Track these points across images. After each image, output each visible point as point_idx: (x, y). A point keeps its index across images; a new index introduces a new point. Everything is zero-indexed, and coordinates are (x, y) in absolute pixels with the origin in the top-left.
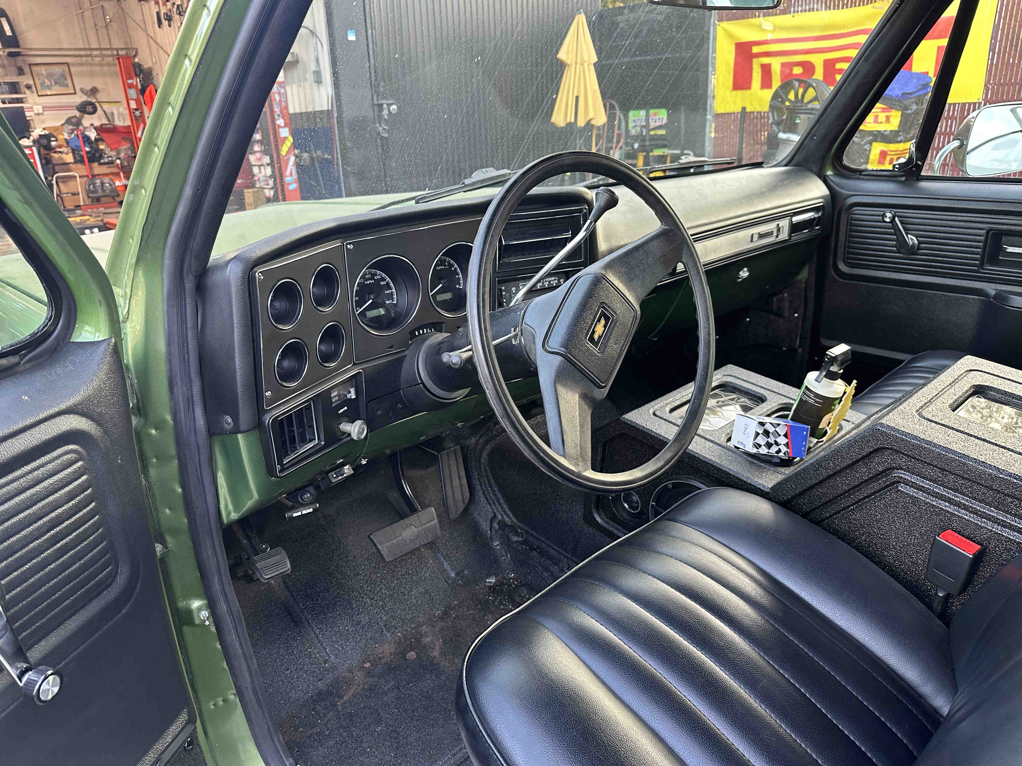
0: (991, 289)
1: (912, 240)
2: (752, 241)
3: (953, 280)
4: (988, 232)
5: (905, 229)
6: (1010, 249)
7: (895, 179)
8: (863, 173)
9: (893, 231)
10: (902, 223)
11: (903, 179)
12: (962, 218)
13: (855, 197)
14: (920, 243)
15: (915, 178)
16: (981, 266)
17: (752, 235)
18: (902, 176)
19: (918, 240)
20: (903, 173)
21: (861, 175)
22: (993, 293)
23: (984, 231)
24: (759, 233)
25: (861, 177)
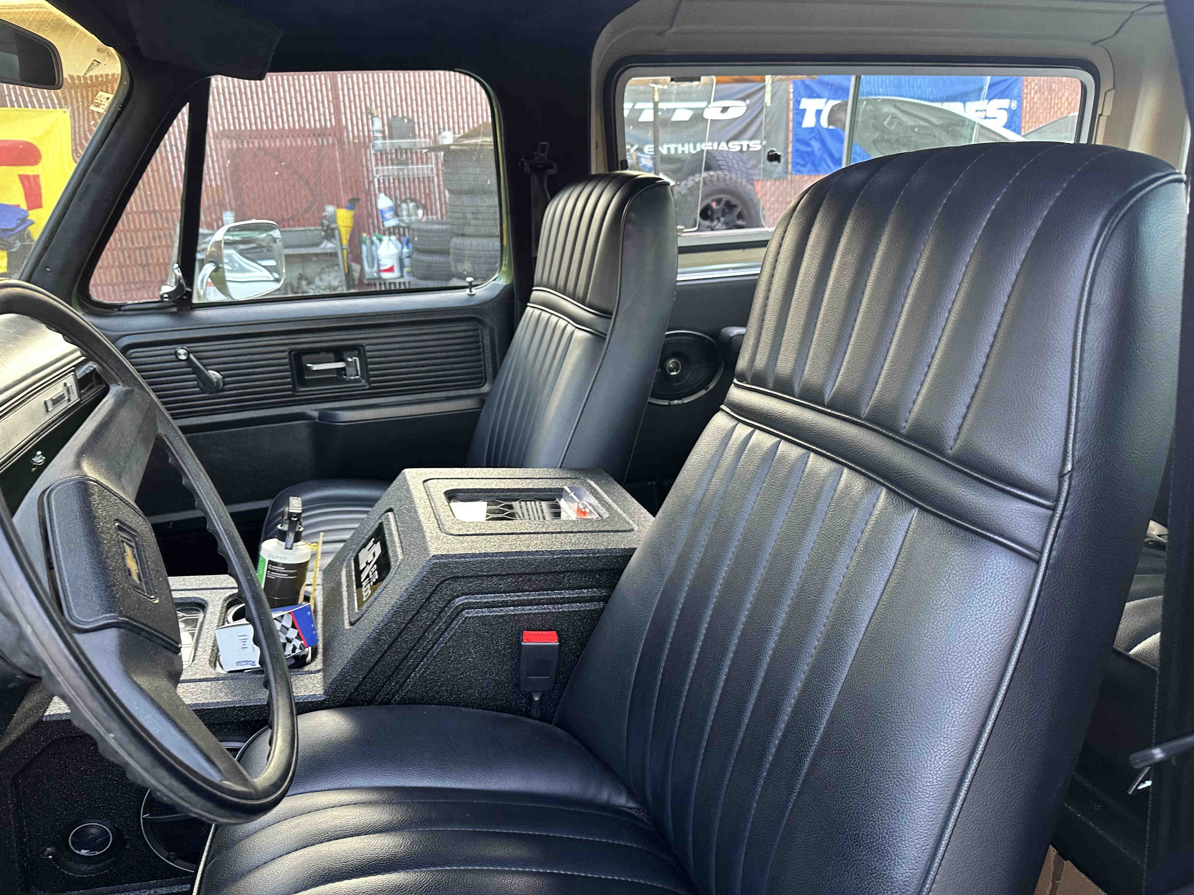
0: (312, 410)
1: (214, 375)
2: (47, 411)
3: (271, 410)
4: (290, 352)
5: (204, 366)
6: (316, 367)
7: (164, 311)
8: (122, 308)
9: (190, 369)
10: (198, 359)
11: (175, 310)
12: (260, 343)
13: (127, 337)
14: (224, 377)
15: (189, 308)
16: (294, 389)
17: (45, 403)
18: (172, 306)
19: (221, 375)
20: (173, 304)
21: (120, 310)
22: (316, 414)
23: (287, 353)
24: (52, 400)
25: (122, 313)
